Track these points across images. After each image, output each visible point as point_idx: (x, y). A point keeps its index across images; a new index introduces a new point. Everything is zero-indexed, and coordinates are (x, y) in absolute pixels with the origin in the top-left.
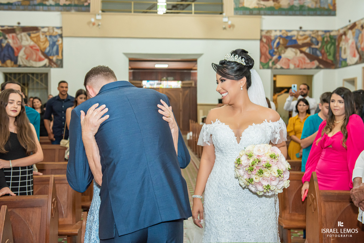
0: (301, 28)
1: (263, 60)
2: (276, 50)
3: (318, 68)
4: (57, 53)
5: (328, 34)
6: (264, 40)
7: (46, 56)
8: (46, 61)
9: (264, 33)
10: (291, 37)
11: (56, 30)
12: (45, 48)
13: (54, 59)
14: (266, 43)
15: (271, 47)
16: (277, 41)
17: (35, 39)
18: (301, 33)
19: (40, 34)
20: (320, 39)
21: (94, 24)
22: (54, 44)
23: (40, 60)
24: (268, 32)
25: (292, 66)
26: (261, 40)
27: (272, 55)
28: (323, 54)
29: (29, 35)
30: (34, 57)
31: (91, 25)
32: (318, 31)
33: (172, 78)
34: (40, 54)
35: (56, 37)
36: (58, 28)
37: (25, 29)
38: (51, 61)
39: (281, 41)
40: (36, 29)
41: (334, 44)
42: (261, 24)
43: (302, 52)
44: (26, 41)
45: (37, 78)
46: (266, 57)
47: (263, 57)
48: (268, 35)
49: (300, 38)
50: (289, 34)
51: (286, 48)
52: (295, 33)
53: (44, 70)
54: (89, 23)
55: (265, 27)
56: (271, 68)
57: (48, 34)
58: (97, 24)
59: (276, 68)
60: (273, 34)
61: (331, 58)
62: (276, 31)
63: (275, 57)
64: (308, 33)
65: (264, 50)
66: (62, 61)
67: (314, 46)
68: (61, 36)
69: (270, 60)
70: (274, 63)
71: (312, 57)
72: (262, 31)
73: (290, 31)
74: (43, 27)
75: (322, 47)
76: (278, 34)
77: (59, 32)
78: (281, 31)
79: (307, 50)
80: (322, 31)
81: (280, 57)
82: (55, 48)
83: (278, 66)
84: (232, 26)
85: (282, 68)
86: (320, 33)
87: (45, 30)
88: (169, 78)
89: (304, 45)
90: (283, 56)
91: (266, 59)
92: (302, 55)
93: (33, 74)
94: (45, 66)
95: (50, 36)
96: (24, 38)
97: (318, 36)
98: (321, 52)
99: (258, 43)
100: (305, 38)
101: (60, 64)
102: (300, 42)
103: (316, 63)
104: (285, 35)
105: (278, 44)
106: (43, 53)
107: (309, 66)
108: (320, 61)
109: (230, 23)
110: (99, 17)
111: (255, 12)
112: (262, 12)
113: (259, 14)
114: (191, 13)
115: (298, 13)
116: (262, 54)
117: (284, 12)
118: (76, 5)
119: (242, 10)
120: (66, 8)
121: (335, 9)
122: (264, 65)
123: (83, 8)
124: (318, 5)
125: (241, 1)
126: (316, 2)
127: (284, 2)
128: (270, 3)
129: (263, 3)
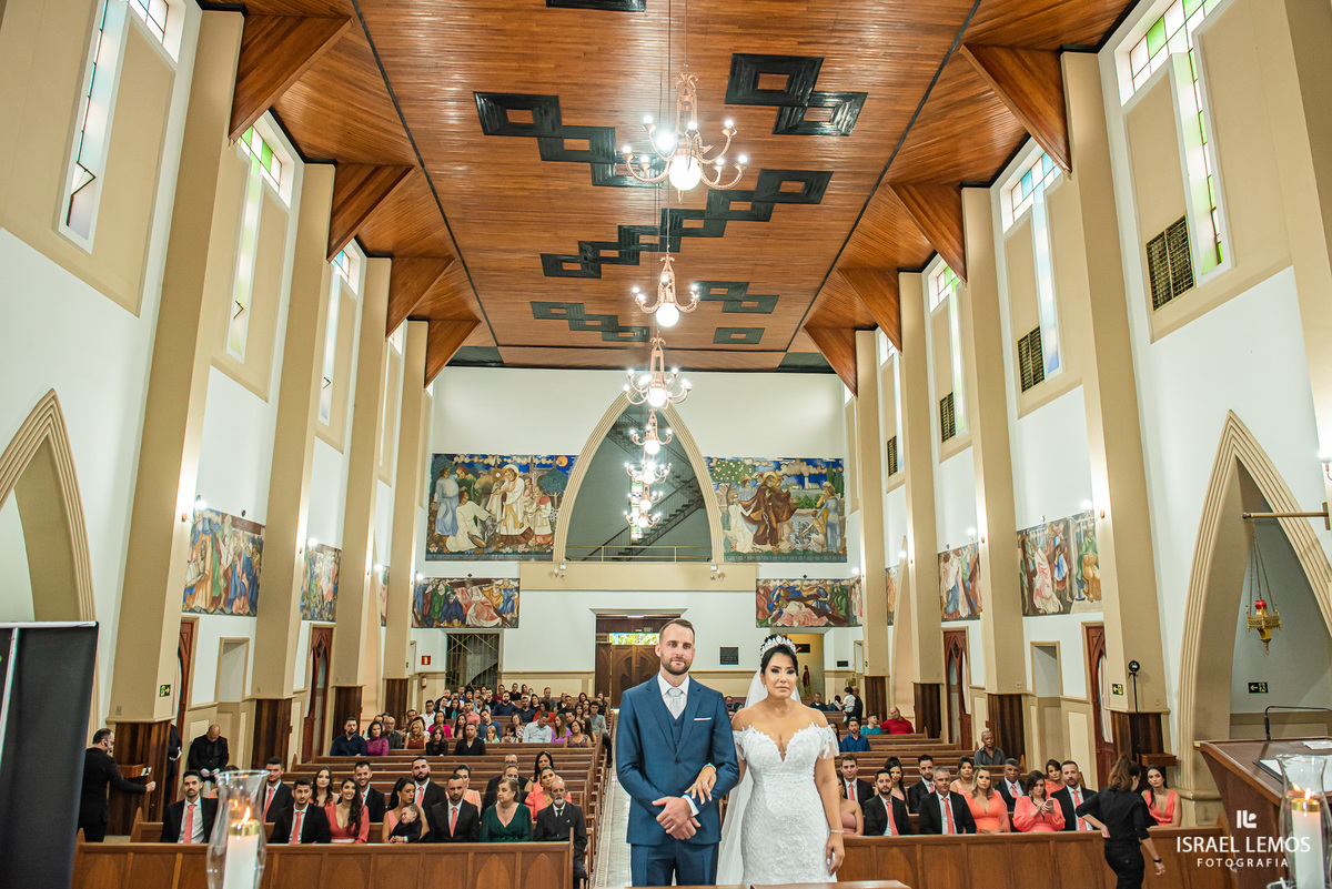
0: (805, 576)
1: (760, 617)
2: (776, 604)
3: (827, 625)
4: (512, 610)
5: (837, 584)
6: (762, 592)
7: (499, 613)
8: (499, 620)
9: (760, 583)
10: (794, 587)
11: (512, 583)
12: (499, 605)
13: (509, 617)
14: (764, 596)
15: (770, 600)
16: (777, 593)
17: (487, 594)
18: (806, 583)
19: (494, 586)
20: (828, 589)
21: (557, 575)
22: (509, 598)
23: (492, 618)
24: (766, 581)
25: (796, 624)
26: (757, 591)
27: (772, 611)
28: (833, 609)
29: (481, 589)
30: (486, 614)
31: (554, 576)
32: (826, 580)
33: (650, 629)
34: (492, 611)
35: (511, 590)
36: (514, 580)
37: (476, 582)
38: (504, 619)
39: (782, 593)
40: (489, 581)
41: (846, 596)
42: (757, 573)
43: (807, 606)
44: (477, 596)
45: (486, 640)
46: (764, 613)
47: (760, 613)
48: (766, 585)
49: (804, 588)
50: (791, 584)
51: (789, 601)
52: (798, 583)
53: (495, 631)
54: (551, 574)
55: (762, 576)
56: (771, 626)
57: (502, 587)
58: (560, 575)
59: (776, 627)
60: (772, 584)
61: (842, 613)
62: (775, 580)
63: (774, 613)
64: (814, 583)
65: (761, 604)
66: (517, 619)
67: (821, 599)
68: (518, 589)
69: (769, 616)
70: (774, 620)
71: (820, 612)
72: (758, 581)
73: (792, 581)
74: (498, 579)
75: (832, 599)
76: (778, 583)
77: (516, 584)
78: (781, 580)
79: (813, 603)
80: (832, 580)
81: (781, 612)
82: (510, 603)
83: (779, 623)
84: (722, 575)
85: (783, 626)
86: (828, 583)
87: (500, 582)
88: (646, 629)
89: (810, 598)
90: (784, 610)
91: (764, 615)
92: (808, 610)
93: (481, 635)
94: (497, 626)
95: (505, 590)
96: (475, 593)
97: (826, 586)
98: (830, 606)
99: (753, 595)
100: (811, 589)
101: (514, 624)
102: (805, 594)
103: (825, 619)
104: (786, 586)
105: (779, 596)
106: (496, 611)
107: (816, 623)
108: (830, 617)
109: (718, 572)
110: (563, 567)
111: (750, 558)
112: (758, 558)
113: (754, 561)
114: (672, 560)
115: (801, 558)
116: (759, 608)
117: (784, 558)
118: (536, 553)
119: (734, 556)
120: (525, 556)
121: (845, 554)
122: (761, 623)
123: (545, 556)
124: (825, 550)
125: (733, 544)
126: (823, 547)
127: (784, 546)
128: (768, 547)
129: (758, 546)
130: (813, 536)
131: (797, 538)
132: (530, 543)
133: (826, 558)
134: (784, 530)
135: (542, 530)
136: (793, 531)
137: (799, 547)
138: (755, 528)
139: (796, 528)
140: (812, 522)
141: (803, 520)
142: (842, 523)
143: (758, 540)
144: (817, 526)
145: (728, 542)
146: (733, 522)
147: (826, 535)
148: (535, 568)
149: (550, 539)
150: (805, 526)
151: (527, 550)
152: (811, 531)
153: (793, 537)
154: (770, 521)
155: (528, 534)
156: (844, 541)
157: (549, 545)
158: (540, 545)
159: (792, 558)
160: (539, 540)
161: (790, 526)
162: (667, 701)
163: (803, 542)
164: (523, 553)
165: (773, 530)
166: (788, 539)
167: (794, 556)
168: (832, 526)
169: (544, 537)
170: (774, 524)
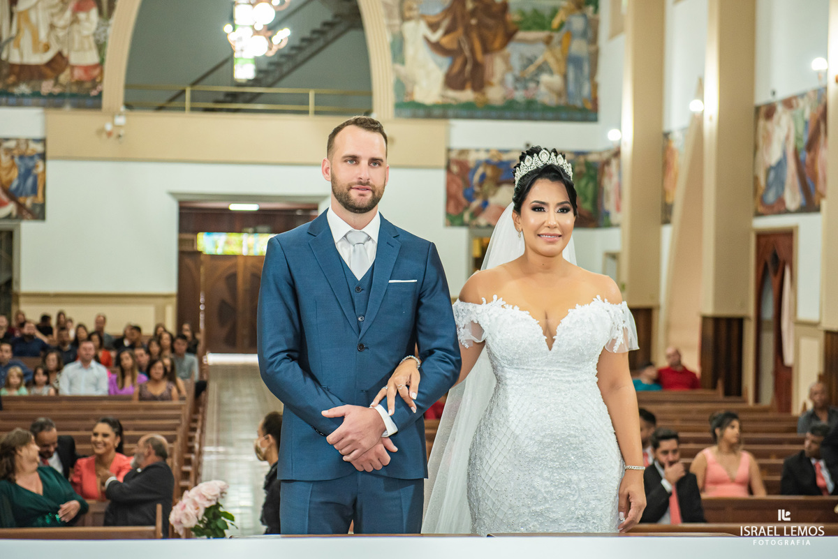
1: (452, 210)
2: (477, 189)
5: (582, 159)
6: (455, 169)
8: (11, 208)
9: (454, 155)
10: (509, 163)
14: (458, 175)
15: (468, 183)
16: (480, 171)
19: (1, 152)
21: (109, 134)
24: (463, 152)
26: (448, 169)
27: (470, 199)
31: (104, 136)
33: (267, 228)
39: (489, 172)
41: (593, 178)
42: (448, 136)
46: (458, 204)
47: (452, 203)
48: (462, 158)
50: (505, 158)
51: (499, 184)
53: (6, 224)
54: (101, 131)
55: (457, 143)
56: (467, 225)
58: (115, 135)
59: (478, 226)
60: (473, 156)
61: (586, 207)
62: (478, 150)
63: (476, 204)
65: (454, 188)
69: (466, 208)
70: (475, 215)
72: (449, 150)
73: (506, 151)
76: (483, 156)
78: (488, 151)
80: (571, 153)
81: (485, 204)
83: (482, 221)
85: (489, 226)
88: (260, 228)
90: (491, 200)
94: (9, 216)
99: (440, 178)
104: (495, 160)
105: (483, 177)
110: (120, 120)
111: (437, 112)
112: (450, 112)
113: (444, 117)
114: (306, 112)
115: (522, 114)
116: (450, 197)
117: (493, 114)
118: (73, 96)
119: (411, 109)
120: (54, 101)
121: (595, 109)
122: (454, 219)
123: (89, 102)
124: (562, 101)
125: (409, 89)
126: (559, 94)
127: (495, 94)
128: (467, 95)
129: (452, 94)
130: (545, 78)
131: (517, 80)
132: (64, 77)
133: (564, 115)
134: (497, 66)
135: (82, 56)
136: (509, 68)
137: (519, 95)
138: (445, 62)
139: (516, 63)
140: (544, 55)
141: (528, 51)
142: (594, 58)
143: (453, 81)
144: (551, 61)
145: (401, 86)
146: (410, 51)
147: (565, 77)
148: (71, 122)
149: (96, 72)
150: (531, 61)
151: (57, 90)
152: (542, 69)
153: (509, 79)
154: (472, 51)
155: (58, 63)
156: (595, 87)
157: (95, 83)
158: (80, 83)
159: (508, 114)
160: (78, 74)
161: (506, 60)
162: (345, 252)
163: (526, 88)
164: (51, 95)
165: (478, 68)
166: (502, 82)
167: (510, 111)
168: (575, 61)
169: (87, 69)
170: (479, 56)
